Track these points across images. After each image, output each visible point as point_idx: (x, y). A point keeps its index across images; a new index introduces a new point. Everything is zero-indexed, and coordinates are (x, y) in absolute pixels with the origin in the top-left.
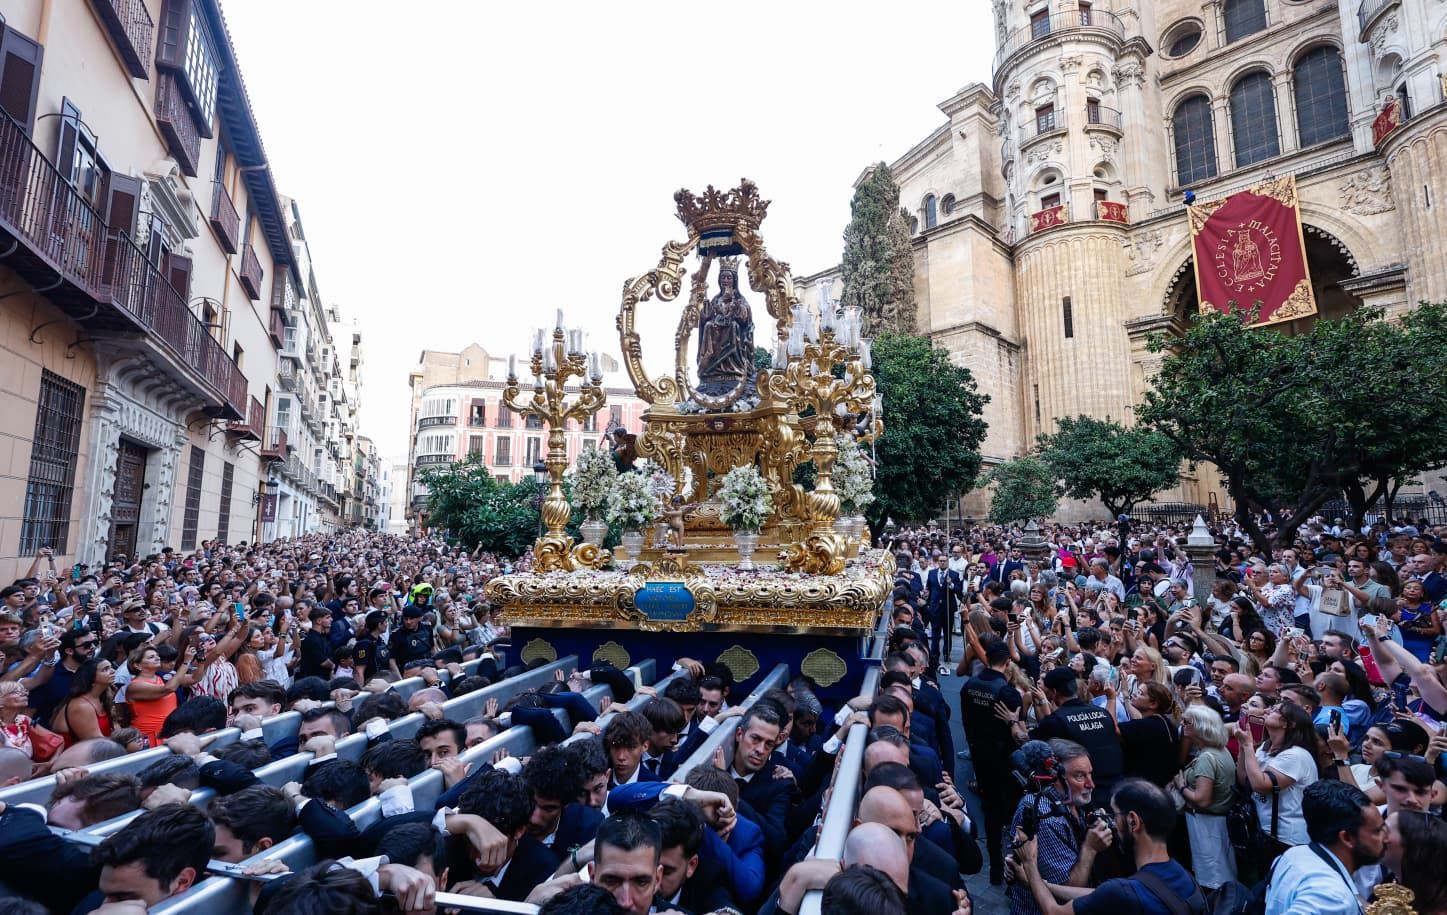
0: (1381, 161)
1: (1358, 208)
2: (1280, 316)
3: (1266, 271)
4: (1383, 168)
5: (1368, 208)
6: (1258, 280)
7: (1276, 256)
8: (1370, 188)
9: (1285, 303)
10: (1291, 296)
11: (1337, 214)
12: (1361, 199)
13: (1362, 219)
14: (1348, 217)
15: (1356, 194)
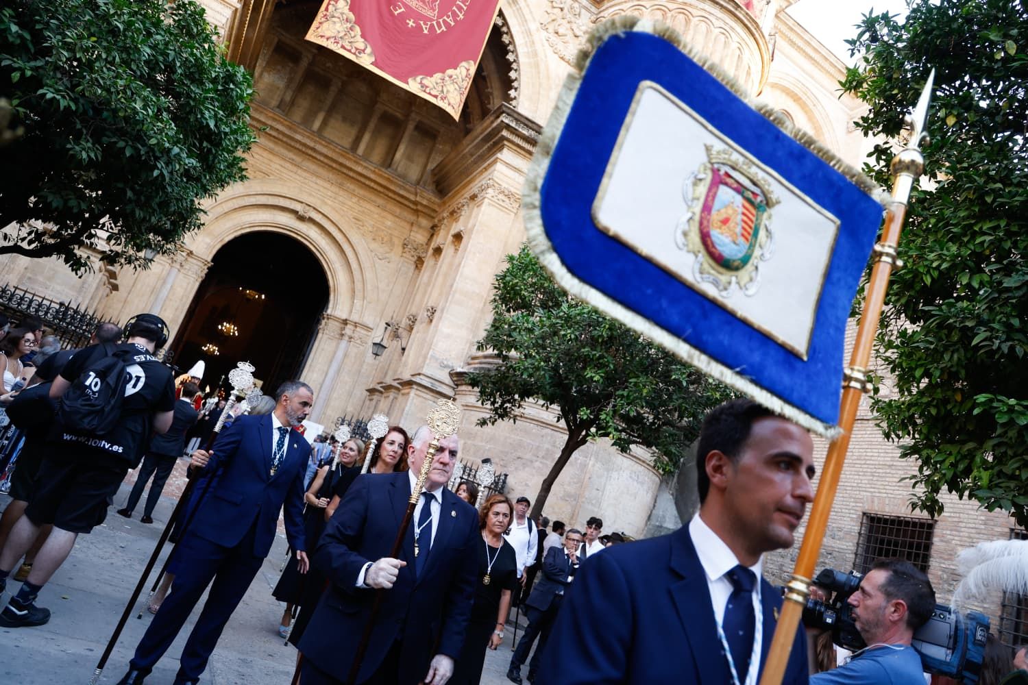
0: (593, 9)
1: (553, 38)
2: (423, 86)
3: (439, 17)
4: (593, 18)
5: (560, 46)
6: (426, 19)
7: (460, 8)
8: (574, 27)
9: (438, 76)
10: (450, 72)
11: (533, 26)
12: (561, 31)
13: (549, 51)
14: (540, 36)
15: (560, 21)
